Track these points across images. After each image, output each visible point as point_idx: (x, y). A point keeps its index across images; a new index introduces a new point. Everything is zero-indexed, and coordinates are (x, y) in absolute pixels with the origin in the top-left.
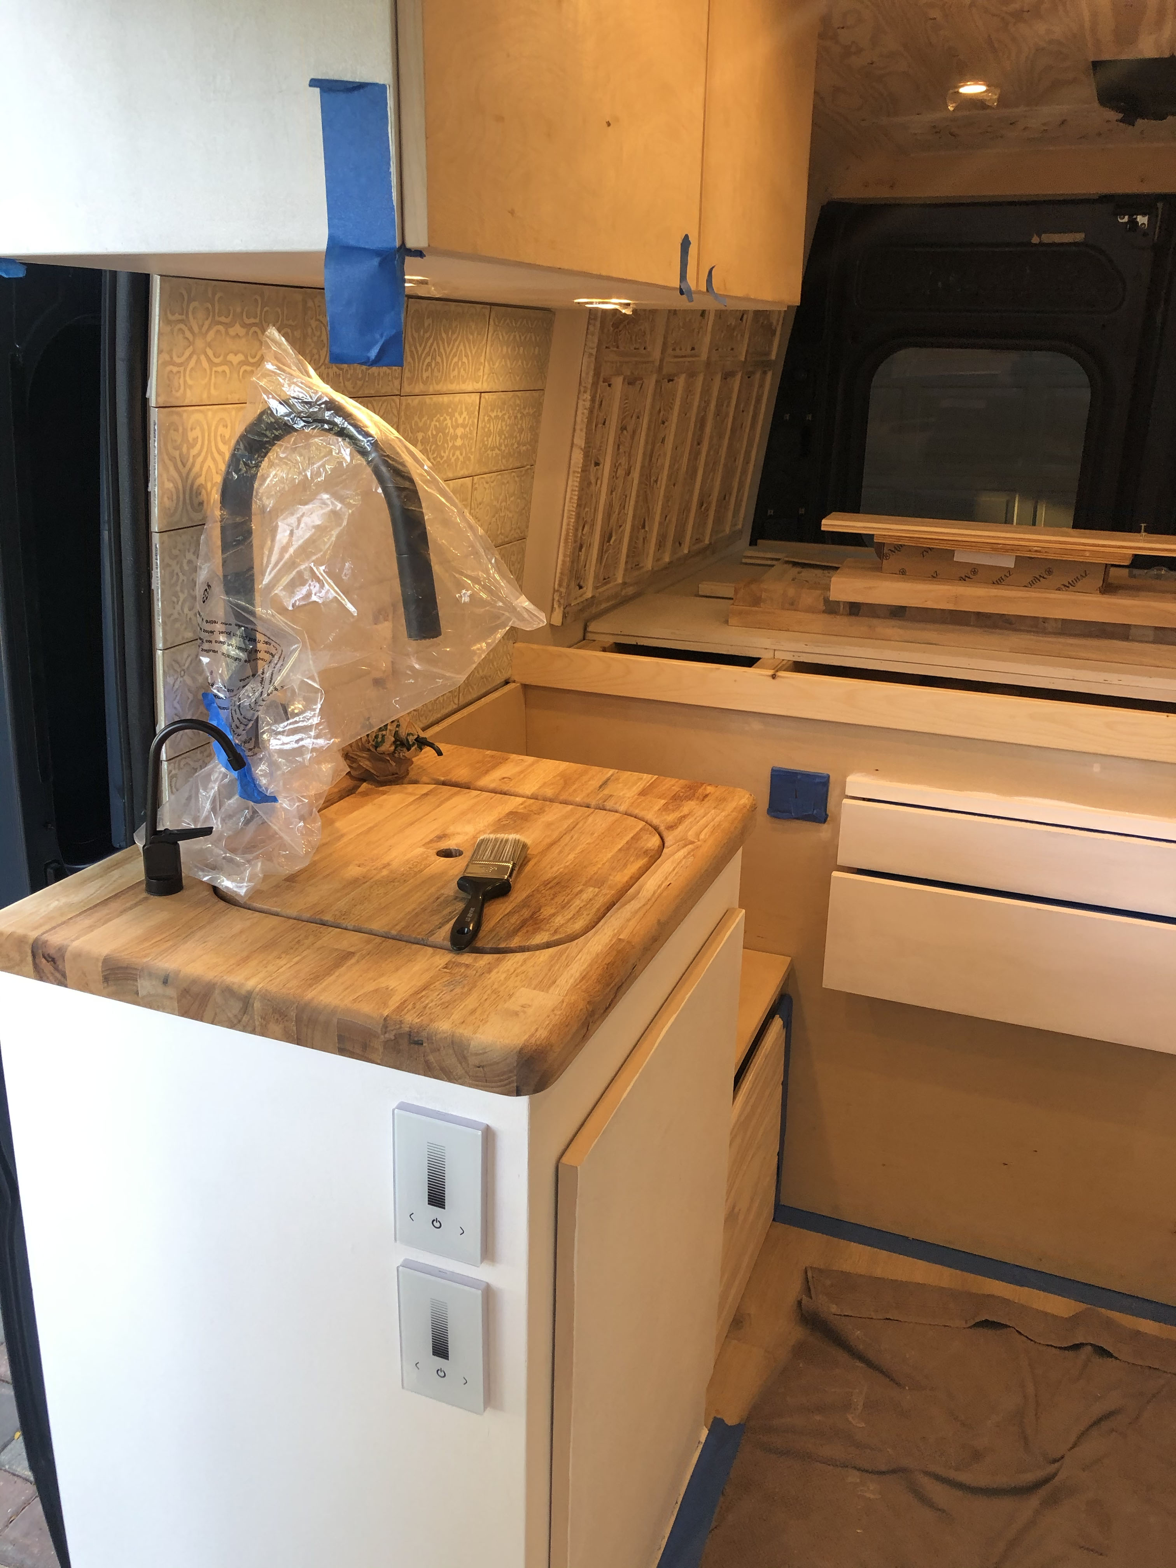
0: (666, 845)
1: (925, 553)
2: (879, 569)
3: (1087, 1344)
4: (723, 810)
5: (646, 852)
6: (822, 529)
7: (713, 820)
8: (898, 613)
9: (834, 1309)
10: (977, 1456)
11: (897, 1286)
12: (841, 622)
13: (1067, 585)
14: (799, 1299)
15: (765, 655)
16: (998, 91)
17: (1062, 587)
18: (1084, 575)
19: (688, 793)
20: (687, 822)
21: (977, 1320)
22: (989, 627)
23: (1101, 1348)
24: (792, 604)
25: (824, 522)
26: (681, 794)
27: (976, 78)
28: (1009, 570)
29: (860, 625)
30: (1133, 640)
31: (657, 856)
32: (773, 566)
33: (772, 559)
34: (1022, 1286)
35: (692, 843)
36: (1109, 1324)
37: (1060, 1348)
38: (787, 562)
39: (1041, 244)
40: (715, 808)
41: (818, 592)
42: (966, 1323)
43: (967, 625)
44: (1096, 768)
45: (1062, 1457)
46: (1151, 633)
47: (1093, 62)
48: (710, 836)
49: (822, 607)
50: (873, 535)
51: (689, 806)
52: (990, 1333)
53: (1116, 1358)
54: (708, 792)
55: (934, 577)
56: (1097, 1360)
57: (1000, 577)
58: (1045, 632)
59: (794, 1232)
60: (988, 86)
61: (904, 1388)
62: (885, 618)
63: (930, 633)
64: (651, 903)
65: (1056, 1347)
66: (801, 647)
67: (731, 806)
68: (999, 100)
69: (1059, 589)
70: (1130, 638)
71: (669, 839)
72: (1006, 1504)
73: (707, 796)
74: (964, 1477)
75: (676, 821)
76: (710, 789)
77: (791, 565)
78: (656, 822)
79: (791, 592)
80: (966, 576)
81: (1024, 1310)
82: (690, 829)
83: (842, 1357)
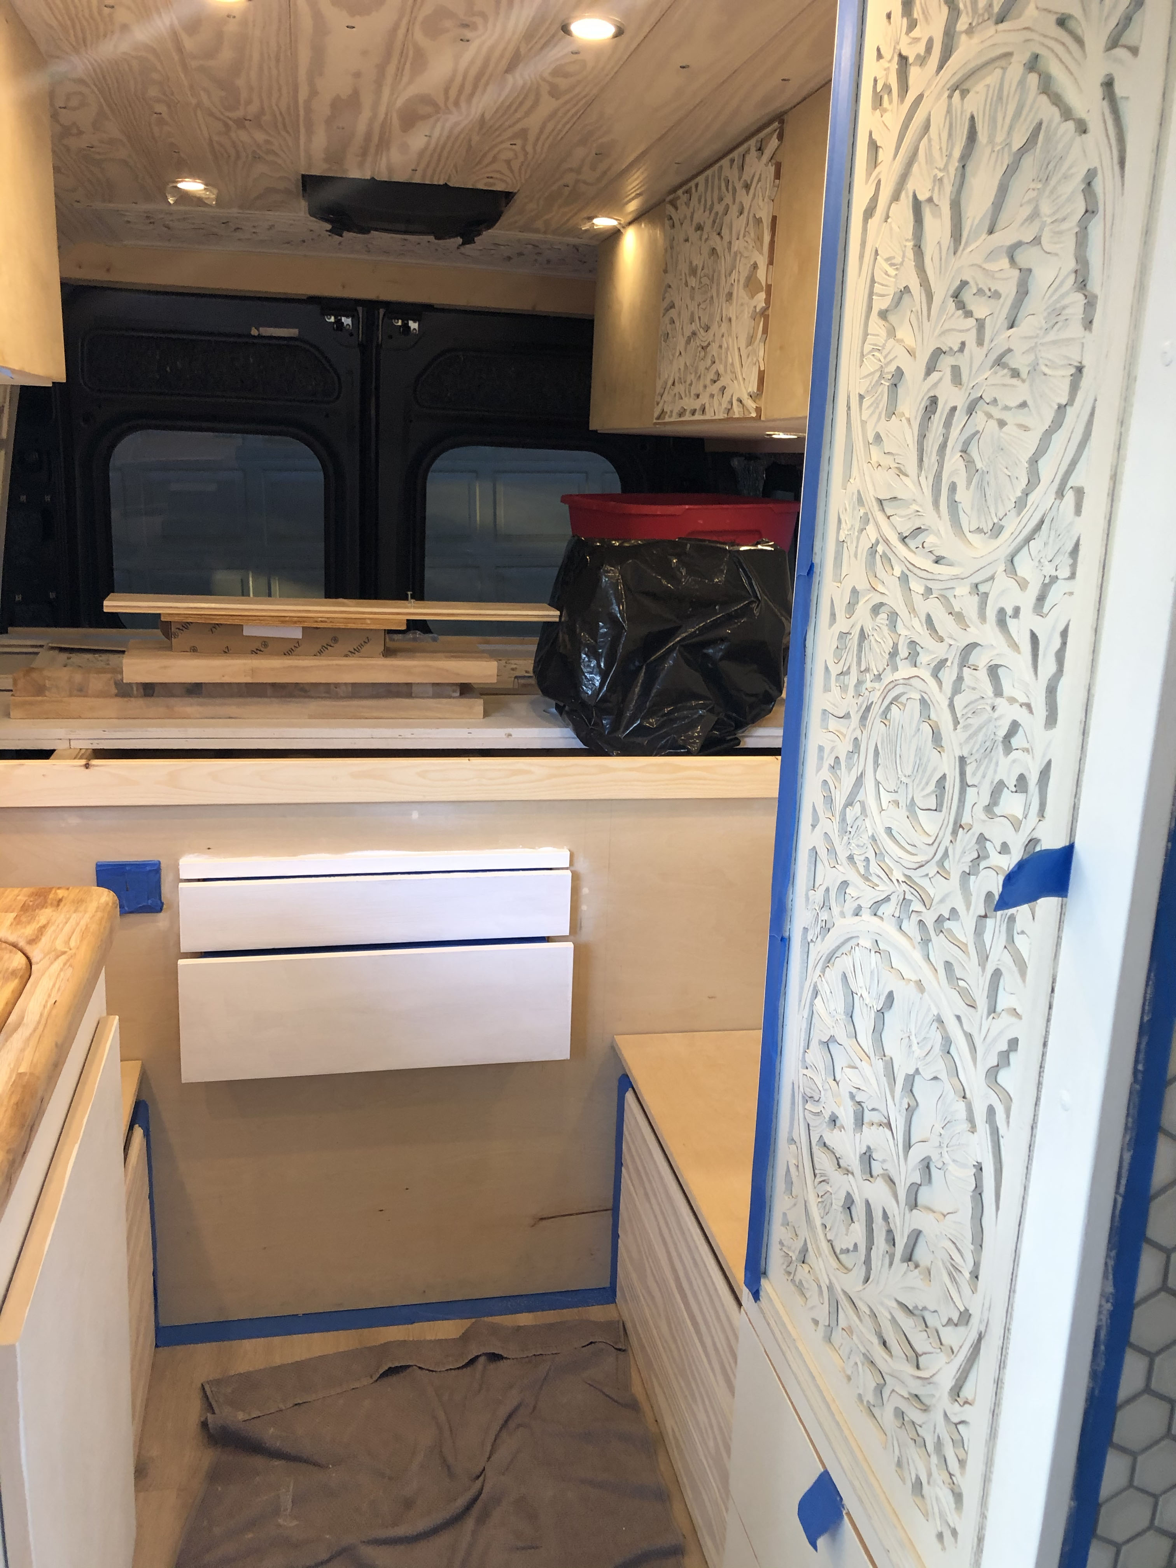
0: (33, 961)
1: (214, 629)
2: (170, 648)
3: (480, 1355)
4: (85, 912)
5: (14, 973)
6: (105, 610)
7: (78, 924)
8: (194, 690)
9: (241, 1416)
10: (408, 1504)
11: (299, 1367)
12: (137, 704)
13: (353, 651)
14: (202, 1419)
15: (58, 746)
16: (215, 191)
17: (350, 654)
18: (367, 641)
19: (39, 900)
20: (50, 931)
21: (381, 1371)
22: (285, 697)
23: (493, 1354)
24: (81, 690)
25: (106, 603)
26: (31, 903)
27: (194, 174)
28: (298, 641)
29: (157, 705)
30: (416, 697)
31: (27, 976)
32: (37, 653)
33: (36, 646)
34: (412, 1323)
35: (64, 953)
36: (495, 1330)
37: (458, 1368)
38: (53, 648)
39: (260, 337)
40: (75, 911)
41: (109, 676)
42: (371, 1377)
43: (266, 697)
44: (415, 815)
45: (484, 1469)
46: (430, 690)
47: (303, 176)
48: (81, 941)
49: (114, 691)
50: (160, 614)
51: (44, 915)
52: (394, 1379)
53: (506, 1358)
54: (60, 896)
55: (225, 652)
56: (492, 1366)
57: (290, 649)
58: (337, 697)
59: (180, 1351)
60: (206, 185)
61: (327, 1467)
62: (182, 696)
63: (232, 708)
64: (41, 1028)
65: (454, 1369)
66: (99, 733)
67: (92, 906)
68: (217, 200)
69: (346, 656)
70: (413, 695)
71: (36, 954)
72: (444, 1539)
73: (60, 900)
74: (402, 1531)
75: (36, 932)
76: (61, 893)
77: (57, 652)
78: (12, 938)
79: (78, 677)
80: (257, 649)
81: (418, 1345)
82: (56, 938)
83: (258, 1461)
